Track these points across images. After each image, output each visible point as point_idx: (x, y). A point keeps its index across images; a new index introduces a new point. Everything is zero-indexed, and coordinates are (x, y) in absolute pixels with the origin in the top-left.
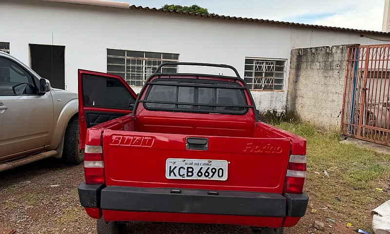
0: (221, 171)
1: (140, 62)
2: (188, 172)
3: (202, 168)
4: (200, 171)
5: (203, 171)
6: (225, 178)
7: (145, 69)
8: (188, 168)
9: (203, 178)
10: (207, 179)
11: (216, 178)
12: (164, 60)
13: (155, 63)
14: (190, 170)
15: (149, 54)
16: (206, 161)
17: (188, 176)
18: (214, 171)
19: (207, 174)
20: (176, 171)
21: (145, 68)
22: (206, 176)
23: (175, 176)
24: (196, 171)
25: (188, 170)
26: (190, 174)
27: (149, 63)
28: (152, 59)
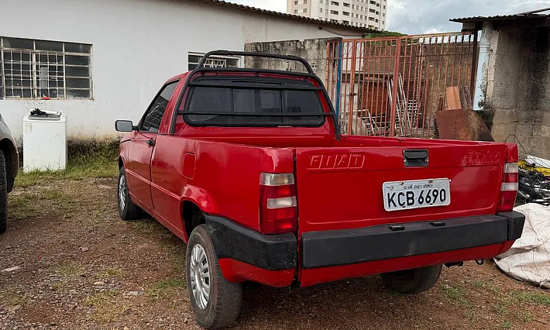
0: (443, 192)
1: (27, 57)
2: (408, 199)
3: (423, 191)
4: (421, 197)
5: (424, 196)
6: (447, 202)
7: (37, 68)
8: (408, 193)
9: (425, 205)
10: (429, 205)
11: (438, 203)
12: (67, 53)
13: (52, 59)
14: (410, 196)
15: (42, 44)
16: (426, 181)
17: (409, 204)
18: (435, 193)
19: (428, 199)
20: (395, 199)
21: (37, 66)
22: (428, 202)
23: (395, 206)
24: (416, 197)
25: (407, 196)
26: (411, 201)
27: (43, 58)
28: (48, 53)
